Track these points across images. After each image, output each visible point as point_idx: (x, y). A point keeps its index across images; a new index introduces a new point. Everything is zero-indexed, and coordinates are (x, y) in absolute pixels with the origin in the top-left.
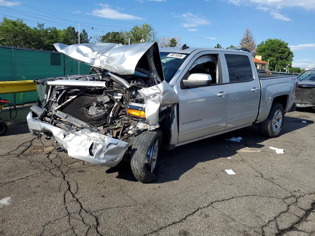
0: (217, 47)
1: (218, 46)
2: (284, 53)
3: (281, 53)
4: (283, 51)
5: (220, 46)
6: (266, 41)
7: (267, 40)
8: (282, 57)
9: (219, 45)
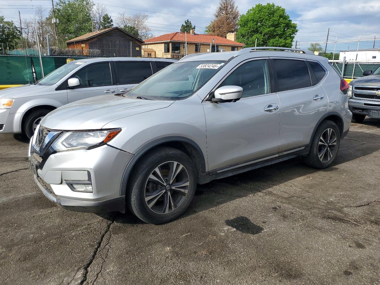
0: (185, 25)
1: (186, 23)
2: (276, 26)
3: (273, 25)
4: (276, 23)
5: (190, 23)
6: (253, 9)
7: (255, 6)
8: (275, 34)
9: (188, 21)
